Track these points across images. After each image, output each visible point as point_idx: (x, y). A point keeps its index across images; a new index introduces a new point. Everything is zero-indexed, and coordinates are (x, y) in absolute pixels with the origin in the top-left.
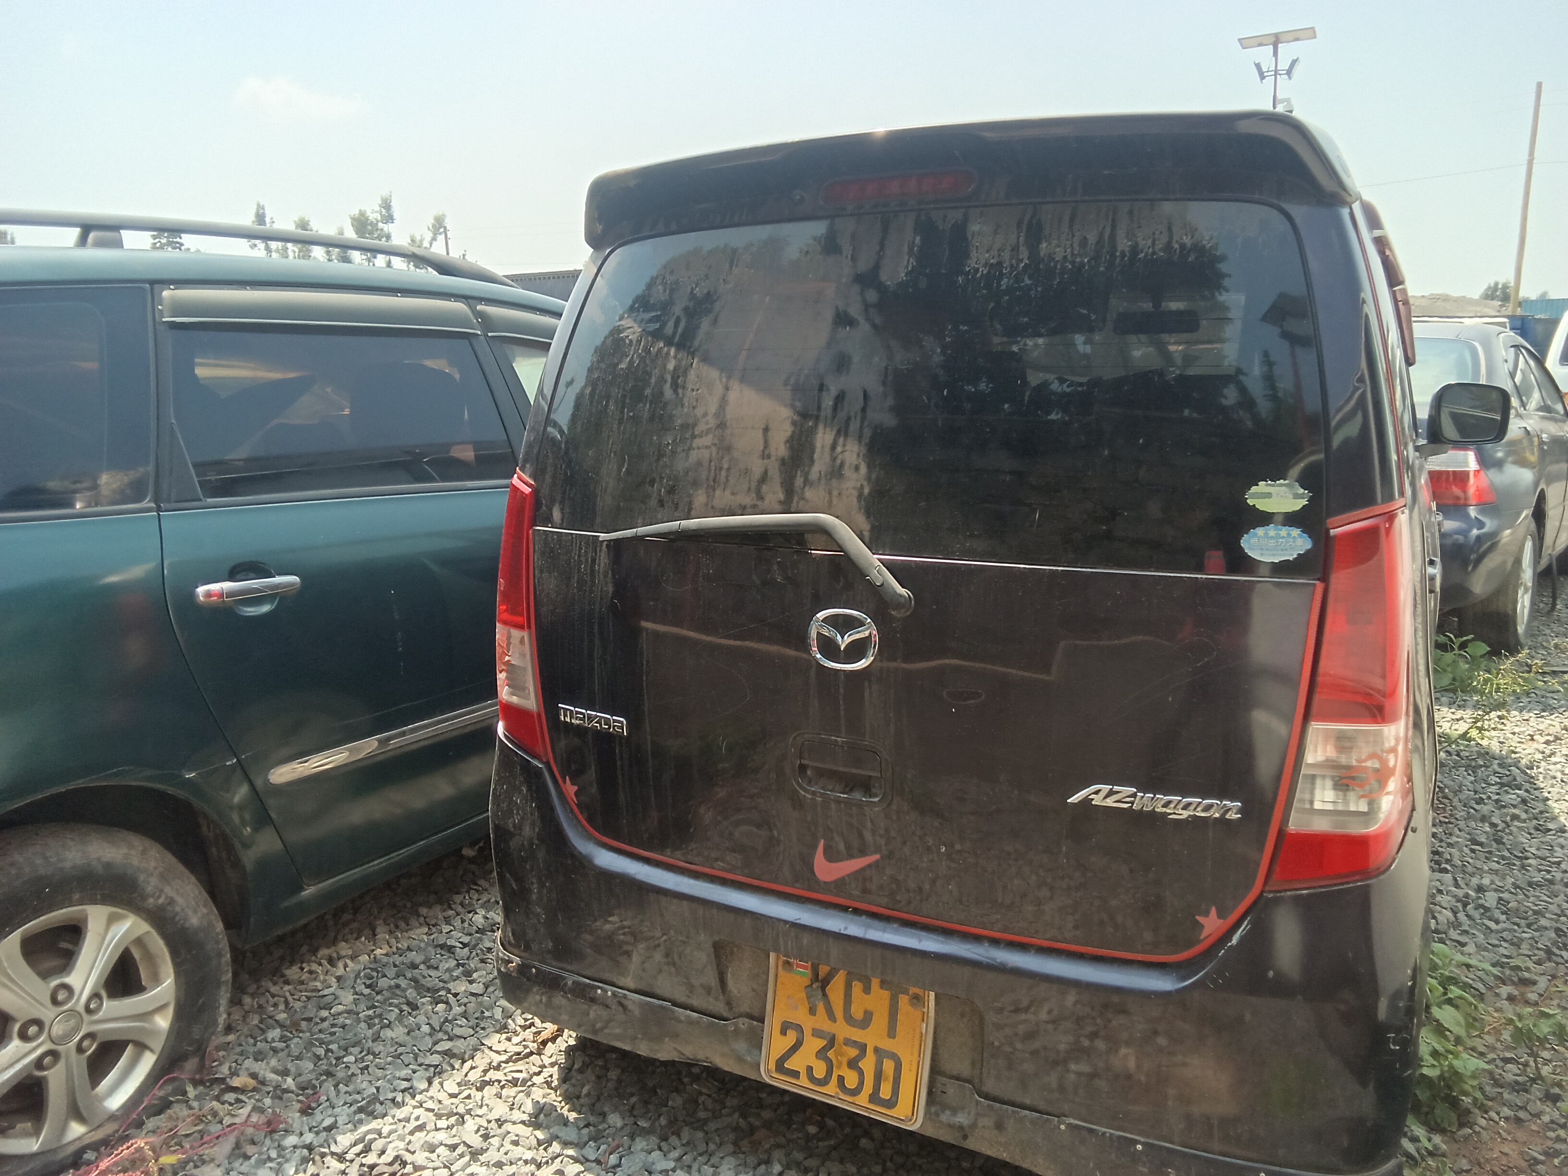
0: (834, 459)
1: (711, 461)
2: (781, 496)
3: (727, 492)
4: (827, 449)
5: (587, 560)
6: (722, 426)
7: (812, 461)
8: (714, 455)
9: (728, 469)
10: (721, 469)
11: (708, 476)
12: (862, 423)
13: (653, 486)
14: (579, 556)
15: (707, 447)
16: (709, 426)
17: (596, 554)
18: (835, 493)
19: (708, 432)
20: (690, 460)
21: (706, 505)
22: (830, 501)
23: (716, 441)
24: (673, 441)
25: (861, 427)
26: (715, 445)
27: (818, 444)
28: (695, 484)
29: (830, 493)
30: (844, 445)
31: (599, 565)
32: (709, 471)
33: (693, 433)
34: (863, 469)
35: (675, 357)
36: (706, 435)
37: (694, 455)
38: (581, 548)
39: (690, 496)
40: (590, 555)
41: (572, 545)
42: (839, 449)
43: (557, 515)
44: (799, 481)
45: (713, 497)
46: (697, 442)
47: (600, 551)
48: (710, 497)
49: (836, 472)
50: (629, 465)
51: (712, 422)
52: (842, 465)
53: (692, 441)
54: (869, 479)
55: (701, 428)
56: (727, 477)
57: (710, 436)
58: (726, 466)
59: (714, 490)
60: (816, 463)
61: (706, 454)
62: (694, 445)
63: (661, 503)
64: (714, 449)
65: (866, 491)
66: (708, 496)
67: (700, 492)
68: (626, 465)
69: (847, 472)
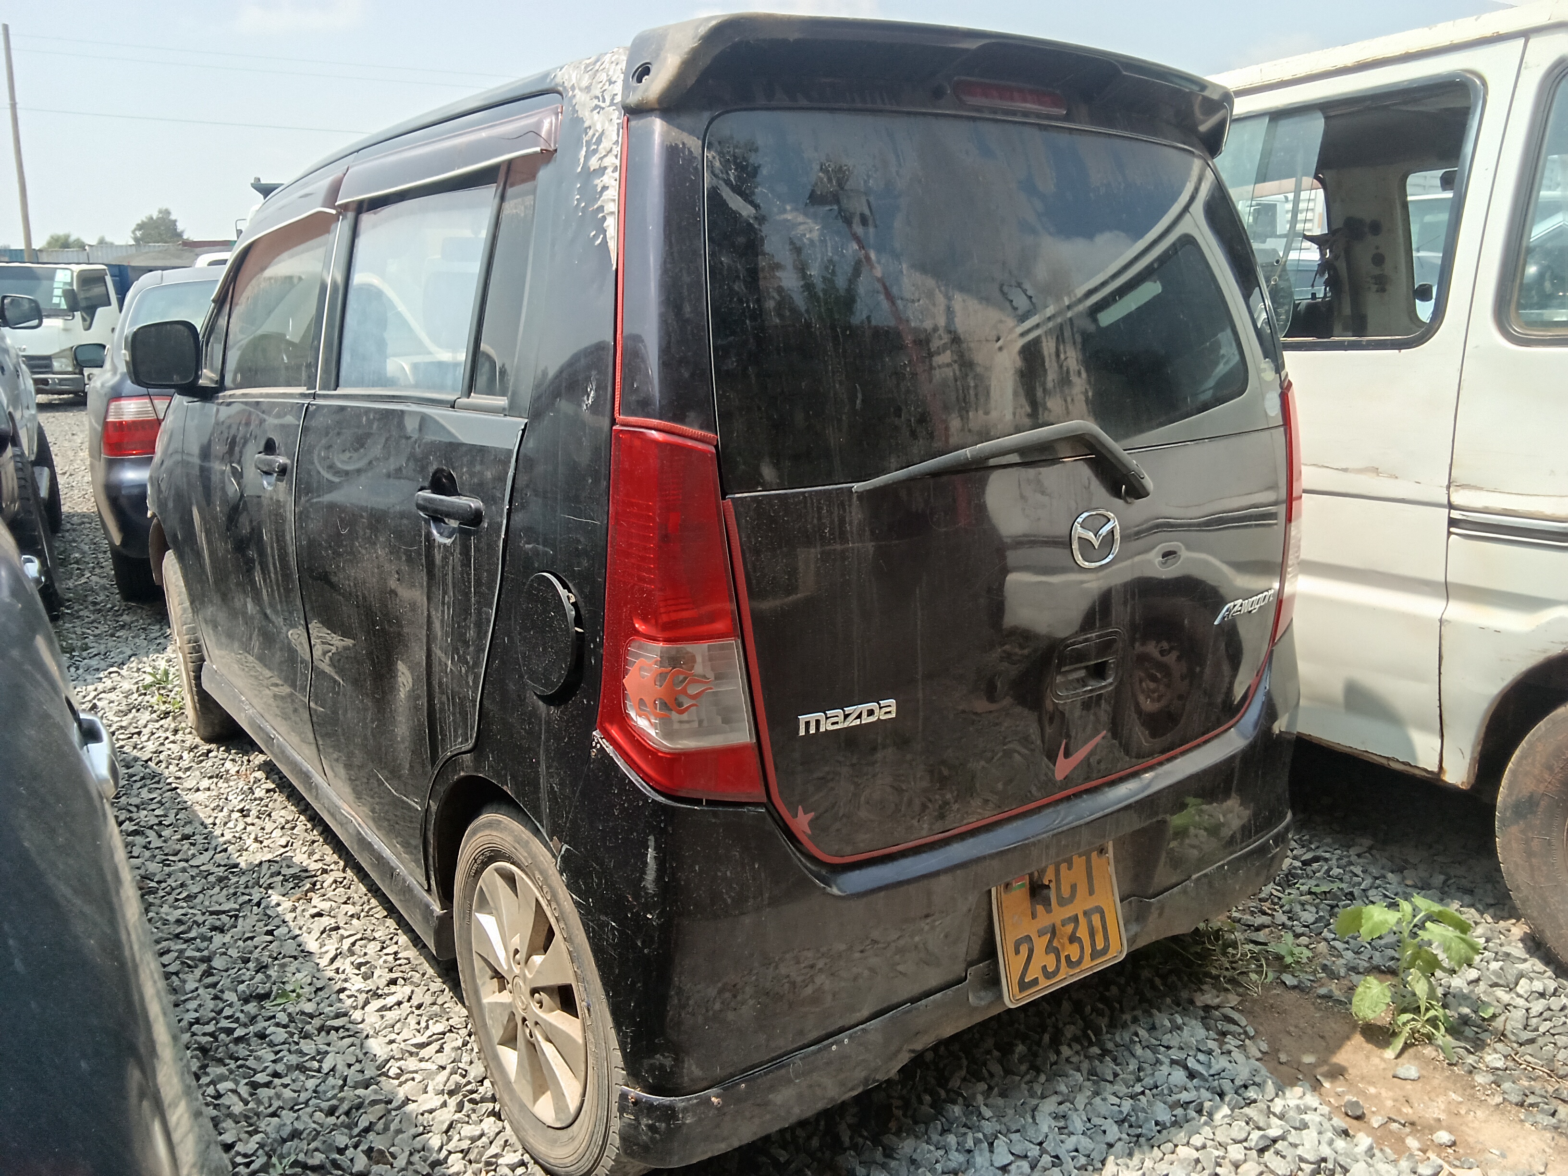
0: (1061, 367)
1: (956, 380)
2: (1028, 410)
3: (980, 412)
4: (1054, 357)
5: (832, 522)
6: (956, 340)
7: (1045, 371)
8: (958, 373)
9: (976, 387)
10: (969, 387)
11: (957, 398)
12: (1072, 329)
13: (900, 416)
14: (820, 519)
15: (948, 365)
16: (943, 342)
17: (845, 511)
18: (1069, 399)
19: (945, 348)
20: (934, 381)
21: (963, 430)
22: (1067, 408)
23: (956, 358)
24: (910, 361)
25: (1073, 334)
26: (955, 362)
27: (1046, 353)
28: (946, 408)
29: (1066, 401)
30: (1065, 352)
31: (851, 524)
32: (957, 390)
33: (929, 349)
34: (1084, 375)
35: (879, 262)
36: (944, 351)
37: (937, 374)
38: (820, 509)
39: (945, 421)
40: (836, 513)
41: (805, 507)
42: (1062, 356)
43: (768, 472)
44: (1039, 393)
45: (968, 418)
46: (938, 360)
47: (850, 506)
48: (964, 418)
49: (1065, 380)
50: (863, 395)
51: (946, 338)
52: (1068, 372)
53: (931, 360)
54: (1089, 382)
55: (935, 344)
56: (976, 395)
57: (948, 352)
58: (972, 384)
59: (967, 412)
60: (1049, 372)
61: (949, 373)
62: (934, 364)
63: (914, 434)
64: (956, 366)
65: (1090, 394)
66: (962, 419)
67: (953, 416)
68: (860, 396)
69: (1074, 378)
